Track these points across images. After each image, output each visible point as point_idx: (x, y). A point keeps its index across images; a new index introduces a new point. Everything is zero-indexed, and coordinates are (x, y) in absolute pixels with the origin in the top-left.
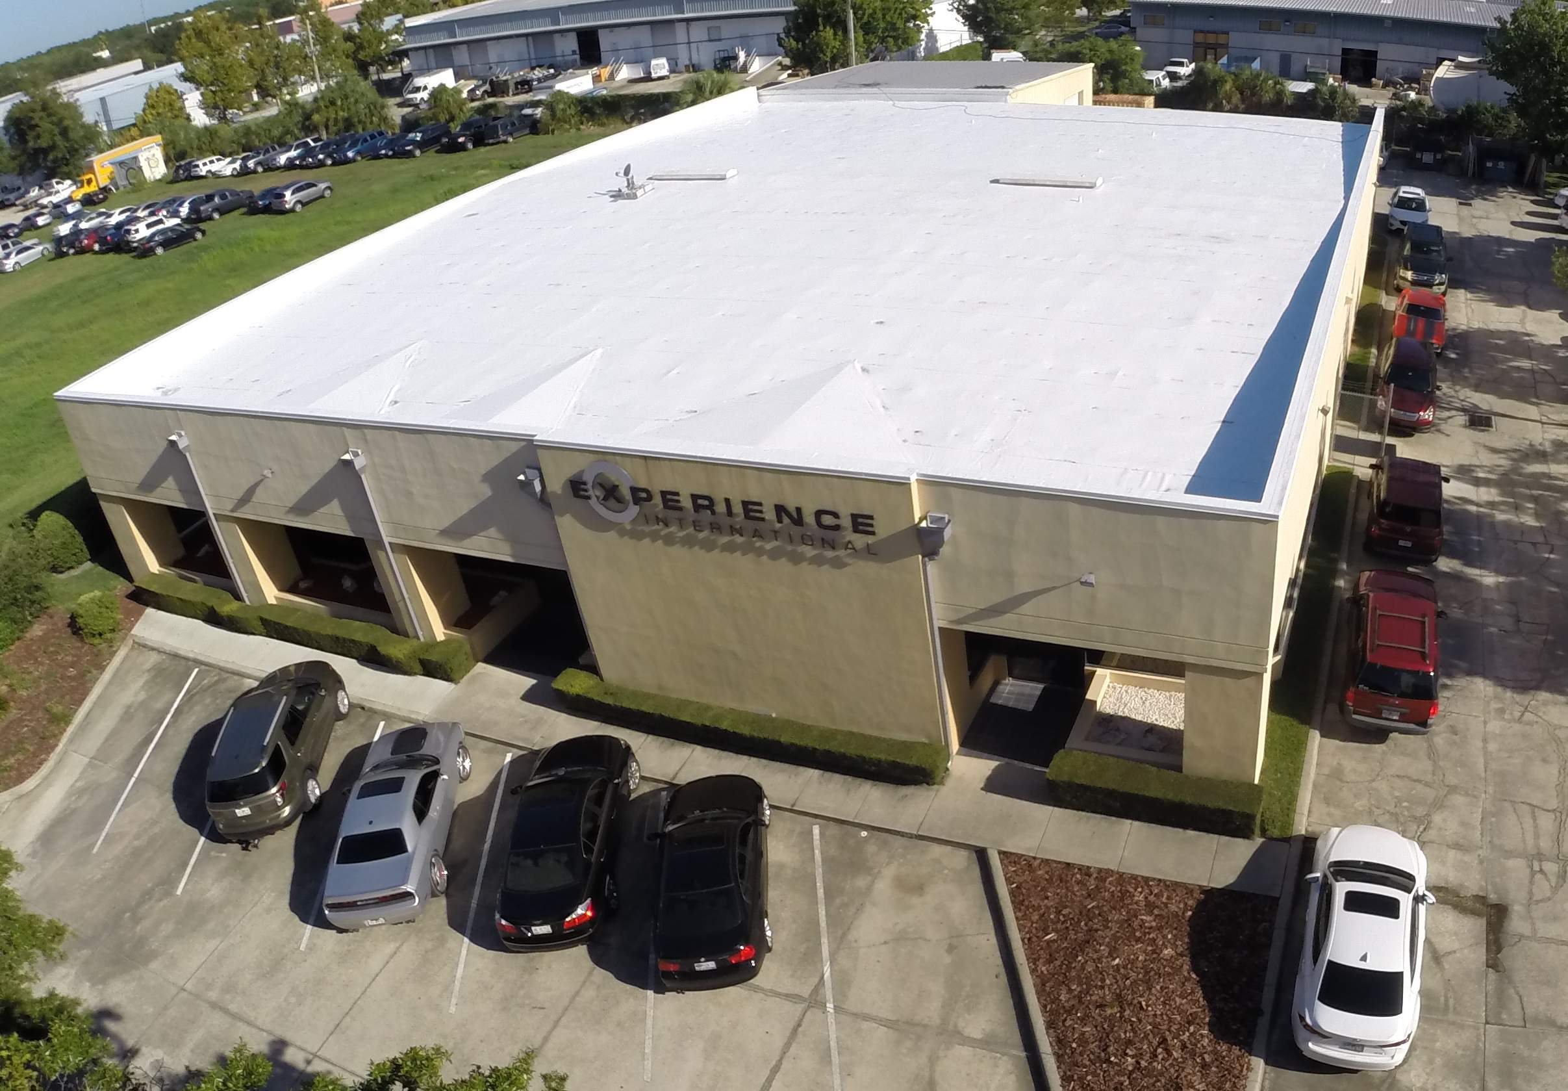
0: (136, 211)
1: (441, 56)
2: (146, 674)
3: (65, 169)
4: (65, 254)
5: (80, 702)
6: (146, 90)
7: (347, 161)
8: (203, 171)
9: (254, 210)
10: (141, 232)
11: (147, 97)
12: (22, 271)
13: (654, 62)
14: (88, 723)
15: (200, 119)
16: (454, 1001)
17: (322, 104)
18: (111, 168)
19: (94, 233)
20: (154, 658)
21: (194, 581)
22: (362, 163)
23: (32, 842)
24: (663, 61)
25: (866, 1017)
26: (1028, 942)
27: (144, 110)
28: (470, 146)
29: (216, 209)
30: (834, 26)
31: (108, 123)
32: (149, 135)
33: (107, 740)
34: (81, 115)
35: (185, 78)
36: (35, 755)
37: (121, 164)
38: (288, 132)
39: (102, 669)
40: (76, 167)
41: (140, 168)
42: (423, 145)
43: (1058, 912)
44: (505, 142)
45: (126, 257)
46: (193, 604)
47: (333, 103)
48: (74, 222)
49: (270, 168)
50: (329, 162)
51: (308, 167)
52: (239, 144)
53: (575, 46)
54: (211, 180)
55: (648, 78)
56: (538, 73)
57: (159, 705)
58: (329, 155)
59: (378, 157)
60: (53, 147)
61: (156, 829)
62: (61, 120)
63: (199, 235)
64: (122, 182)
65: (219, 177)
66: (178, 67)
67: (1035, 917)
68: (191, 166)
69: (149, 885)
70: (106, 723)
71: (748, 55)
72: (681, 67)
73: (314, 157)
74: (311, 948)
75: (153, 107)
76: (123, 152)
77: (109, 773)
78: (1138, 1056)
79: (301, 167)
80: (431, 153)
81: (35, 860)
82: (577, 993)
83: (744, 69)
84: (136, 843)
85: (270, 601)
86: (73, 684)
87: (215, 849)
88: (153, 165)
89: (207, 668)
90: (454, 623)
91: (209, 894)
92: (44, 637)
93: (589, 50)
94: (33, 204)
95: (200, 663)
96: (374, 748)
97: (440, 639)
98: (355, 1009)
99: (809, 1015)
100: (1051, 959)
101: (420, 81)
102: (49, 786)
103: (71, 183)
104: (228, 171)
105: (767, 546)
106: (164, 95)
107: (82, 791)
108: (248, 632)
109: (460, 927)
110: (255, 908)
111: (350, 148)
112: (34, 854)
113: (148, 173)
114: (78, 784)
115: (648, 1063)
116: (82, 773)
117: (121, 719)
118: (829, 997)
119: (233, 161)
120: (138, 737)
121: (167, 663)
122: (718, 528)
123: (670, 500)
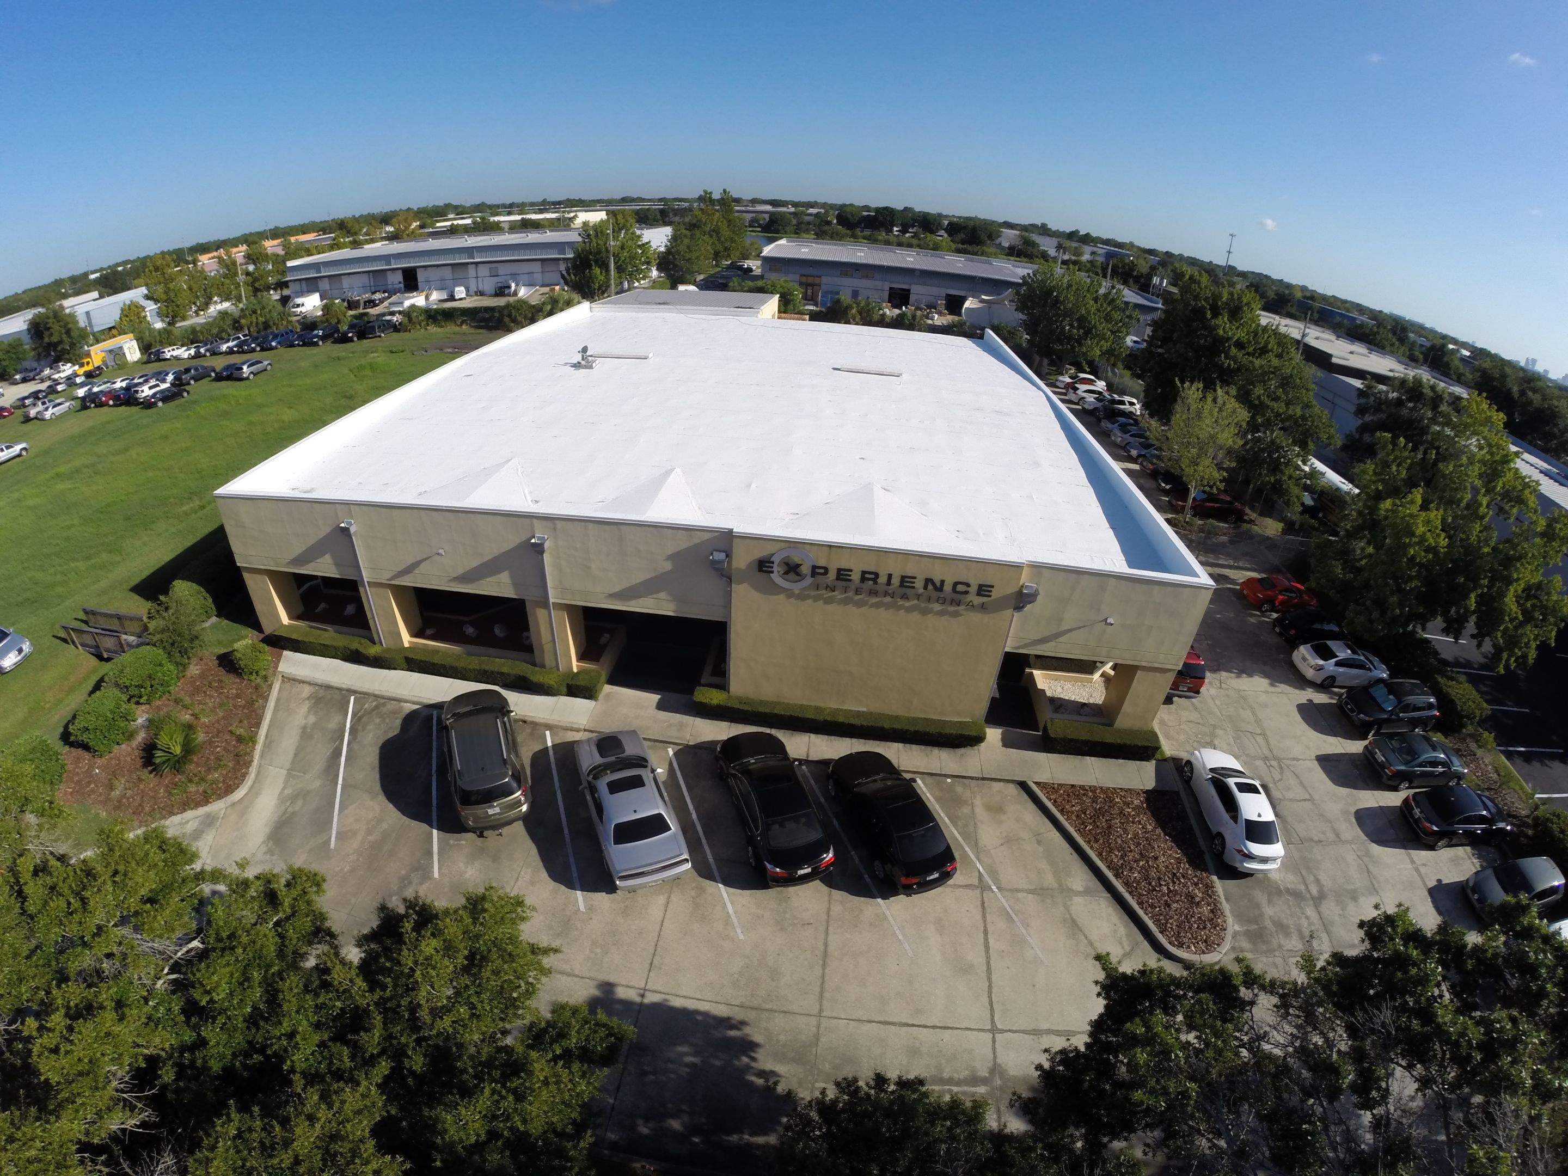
0: (133, 379)
1: (311, 285)
2: (307, 702)
3: (67, 356)
4: (89, 407)
5: (258, 725)
6: (122, 305)
7: (272, 348)
8: (168, 355)
9: (219, 378)
10: (146, 392)
11: (122, 310)
12: (57, 419)
13: (457, 289)
14: (270, 742)
15: (157, 323)
16: (739, 931)
17: (247, 312)
18: (103, 354)
19: (106, 394)
20: (307, 690)
21: (325, 630)
22: (281, 350)
23: (264, 842)
24: (462, 288)
25: (1018, 891)
26: (1079, 831)
27: (120, 318)
28: (355, 339)
29: (192, 378)
30: (600, 267)
31: (92, 327)
32: (125, 333)
33: (296, 755)
34: (77, 322)
35: (147, 297)
36: (235, 770)
37: (111, 351)
38: (223, 331)
39: (266, 699)
40: (74, 355)
41: (124, 354)
42: (324, 338)
43: (1085, 813)
44: (380, 336)
45: (135, 410)
46: (335, 648)
47: (254, 312)
48: (86, 389)
49: (215, 352)
50: (258, 349)
51: (243, 352)
52: (188, 339)
53: (401, 279)
54: (175, 362)
55: (452, 297)
56: (378, 296)
57: (333, 725)
58: (258, 345)
59: (292, 346)
60: (61, 342)
61: (385, 826)
62: (65, 326)
63: (185, 394)
64: (111, 363)
65: (179, 359)
66: (144, 290)
67: (1074, 818)
68: (158, 353)
69: (403, 872)
70: (289, 742)
71: (517, 285)
72: (472, 292)
73: (249, 345)
74: (591, 908)
75: (126, 315)
76: (111, 344)
77: (313, 781)
78: (1167, 885)
79: (238, 352)
80: (328, 342)
81: (274, 858)
82: (829, 910)
83: (515, 294)
84: (371, 838)
85: (406, 645)
86: (245, 711)
87: (452, 838)
88: (132, 352)
89: (362, 696)
90: (582, 657)
91: (467, 876)
92: (202, 675)
93: (411, 281)
94: (49, 378)
95: (355, 692)
96: (551, 752)
97: (575, 670)
98: (659, 949)
99: (985, 895)
100: (1097, 841)
101: (299, 301)
102: (257, 794)
103: (74, 365)
104: (186, 355)
105: (907, 604)
106: (133, 308)
107: (294, 798)
108: (389, 668)
109: (710, 877)
110: (519, 883)
111: (273, 340)
112: (270, 852)
113: (129, 357)
114: (286, 792)
115: (906, 945)
116: (286, 781)
117: (301, 737)
118: (990, 882)
119: (189, 349)
120: (326, 752)
121: (322, 693)
122: (874, 593)
123: (843, 575)
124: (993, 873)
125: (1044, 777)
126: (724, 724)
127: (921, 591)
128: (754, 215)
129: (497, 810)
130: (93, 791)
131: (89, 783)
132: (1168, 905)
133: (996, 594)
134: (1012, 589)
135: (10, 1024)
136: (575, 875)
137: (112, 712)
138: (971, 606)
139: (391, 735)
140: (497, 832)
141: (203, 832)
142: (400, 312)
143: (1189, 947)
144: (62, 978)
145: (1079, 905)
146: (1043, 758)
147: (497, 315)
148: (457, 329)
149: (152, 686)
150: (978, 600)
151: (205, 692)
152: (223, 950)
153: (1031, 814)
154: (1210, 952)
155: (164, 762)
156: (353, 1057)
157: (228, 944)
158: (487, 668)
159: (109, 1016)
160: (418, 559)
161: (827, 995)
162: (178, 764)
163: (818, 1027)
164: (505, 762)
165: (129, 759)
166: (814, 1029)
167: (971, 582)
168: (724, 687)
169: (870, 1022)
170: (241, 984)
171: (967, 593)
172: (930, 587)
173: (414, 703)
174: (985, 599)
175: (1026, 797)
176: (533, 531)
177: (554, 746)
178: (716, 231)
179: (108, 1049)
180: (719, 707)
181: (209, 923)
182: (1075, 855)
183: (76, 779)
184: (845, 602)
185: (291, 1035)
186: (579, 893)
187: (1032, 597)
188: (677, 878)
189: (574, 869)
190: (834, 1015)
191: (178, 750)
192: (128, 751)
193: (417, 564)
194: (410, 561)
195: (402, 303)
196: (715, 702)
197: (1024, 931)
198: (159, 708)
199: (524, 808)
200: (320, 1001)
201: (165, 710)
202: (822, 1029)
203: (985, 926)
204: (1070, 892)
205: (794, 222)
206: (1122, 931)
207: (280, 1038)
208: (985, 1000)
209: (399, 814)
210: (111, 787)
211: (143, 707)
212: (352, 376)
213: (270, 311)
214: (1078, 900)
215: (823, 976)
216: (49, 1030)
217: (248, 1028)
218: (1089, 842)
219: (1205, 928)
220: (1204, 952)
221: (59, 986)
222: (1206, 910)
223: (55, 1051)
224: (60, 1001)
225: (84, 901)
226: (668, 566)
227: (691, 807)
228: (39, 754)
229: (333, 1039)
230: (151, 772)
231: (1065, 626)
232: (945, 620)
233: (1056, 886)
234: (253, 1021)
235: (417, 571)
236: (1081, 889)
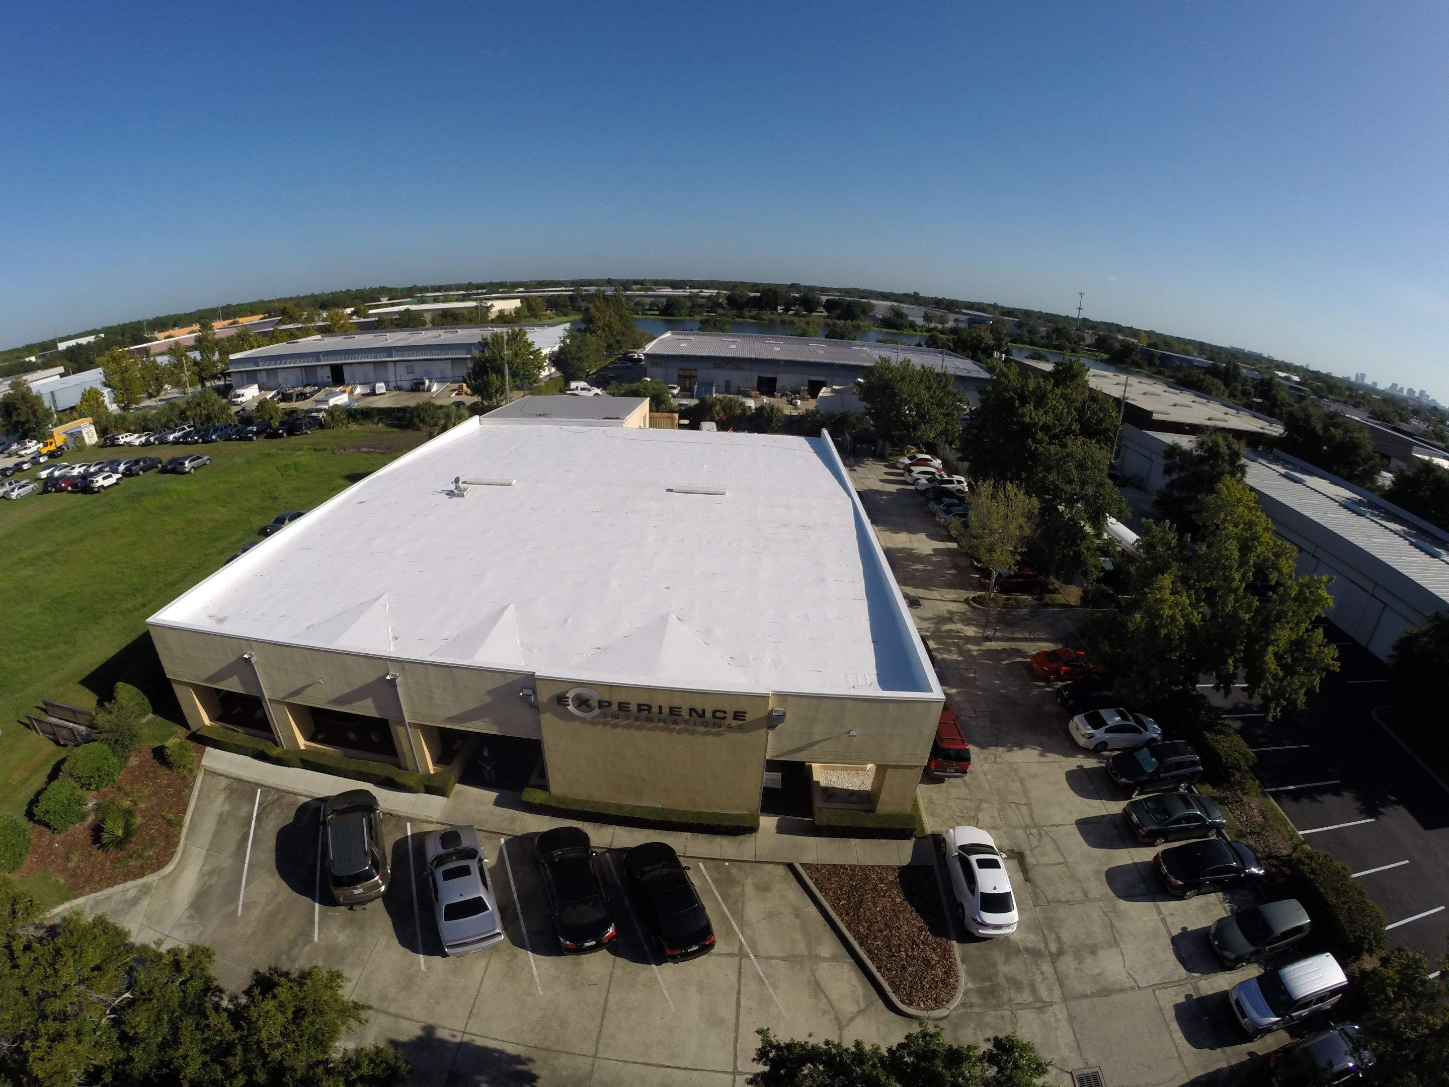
0: (90, 467)
1: (250, 378)
2: (223, 792)
3: (33, 434)
4: (50, 492)
5: (184, 811)
7: (212, 441)
8: (122, 441)
9: (164, 471)
10: (100, 482)
11: (83, 395)
12: (22, 499)
13: (378, 385)
14: (194, 826)
15: (113, 408)
16: (539, 988)
17: (192, 403)
18: (64, 436)
19: (63, 477)
20: (224, 782)
21: (238, 732)
22: (221, 443)
23: (187, 909)
24: (382, 384)
25: (772, 958)
26: (833, 906)
27: (81, 402)
28: (285, 435)
29: (141, 469)
30: (496, 373)
31: (56, 407)
32: (85, 417)
33: (214, 838)
34: (43, 403)
36: (166, 848)
37: (71, 433)
38: (171, 420)
39: (191, 789)
40: (39, 433)
41: (83, 438)
42: (256, 434)
43: (841, 890)
44: (306, 433)
45: (90, 497)
47: (199, 405)
48: (49, 471)
49: (163, 442)
50: (200, 441)
51: (186, 443)
52: (141, 426)
53: (329, 374)
54: (127, 448)
55: (373, 393)
56: (308, 390)
57: (243, 813)
58: (200, 437)
59: (230, 440)
60: (27, 421)
61: (279, 899)
62: (32, 406)
64: (71, 445)
65: (131, 446)
67: (831, 894)
68: (114, 438)
69: (292, 936)
70: (208, 826)
71: (430, 382)
72: (391, 387)
73: (192, 437)
74: (429, 968)
75: (87, 401)
76: (70, 426)
77: (226, 861)
78: (906, 951)
79: (183, 443)
80: (262, 438)
82: (612, 973)
83: (429, 389)
84: (268, 908)
85: (302, 747)
86: (175, 799)
87: (330, 911)
88: (91, 436)
89: (267, 789)
90: (437, 761)
91: (339, 940)
92: (140, 766)
93: (338, 377)
94: (16, 453)
95: (261, 786)
96: (410, 841)
97: (432, 772)
98: (478, 1001)
99: (743, 962)
100: (848, 914)
101: (240, 392)
102: (183, 869)
103: (39, 442)
104: (137, 442)
105: (678, 728)
106: (91, 393)
107: (211, 874)
108: (289, 766)
109: (522, 945)
110: (377, 947)
111: (214, 433)
112: (192, 917)
113: (87, 441)
114: (205, 868)
115: (671, 1003)
116: (205, 861)
117: (218, 823)
118: (749, 951)
119: (140, 437)
120: (237, 836)
121: (235, 785)
122: (649, 720)
123: (623, 707)
124: (753, 943)
125: (809, 859)
126: (547, 818)
127: (687, 717)
128: (653, 299)
129: (361, 891)
130: (53, 861)
131: (50, 855)
132: (904, 968)
133: (749, 717)
134: (762, 714)
135: (13, 1043)
136: (420, 941)
137: (68, 799)
138: (730, 728)
139: (287, 823)
140: (362, 907)
141: (140, 899)
142: (325, 410)
143: (918, 1004)
144: (43, 1017)
145: (824, 970)
146: (812, 842)
147: (408, 415)
148: (374, 426)
149: (99, 777)
150: (735, 723)
151: (142, 782)
152: (145, 1000)
153: (793, 892)
154: (938, 1008)
155: (110, 843)
156: (223, 1072)
157: (147, 997)
158: (363, 770)
159: (72, 1040)
160: (305, 684)
161: (602, 1041)
162: (120, 843)
163: (593, 1065)
164: (366, 853)
165: (81, 836)
166: (590, 1067)
167: (727, 710)
168: (545, 787)
169: (634, 1063)
170: (155, 1023)
171: (724, 718)
172: (694, 714)
173: (307, 796)
174: (741, 722)
175: (792, 877)
176: (388, 670)
177: (412, 835)
178: (609, 326)
179: (72, 1059)
180: (541, 805)
181: (136, 982)
182: (828, 927)
183: (40, 851)
184: (628, 727)
185: (185, 1057)
186: (421, 956)
187: (781, 718)
188: (495, 947)
189: (419, 936)
190: (606, 1056)
191: (120, 833)
192: (80, 829)
193: (303, 689)
194: (299, 686)
195: (327, 401)
196: (538, 801)
197: (772, 992)
198: (105, 795)
199: (383, 889)
200: (206, 1035)
201: (111, 796)
202: (596, 1067)
203: (739, 988)
204: (819, 958)
205: (689, 304)
206: (860, 991)
207: (178, 1059)
208: (731, 1047)
209: (290, 890)
210: (68, 859)
211: (93, 793)
212: (279, 474)
213: (213, 405)
214: (824, 965)
215: (601, 1025)
216: (38, 1047)
217: (159, 1051)
218: (840, 915)
219: (936, 987)
220: (932, 1009)
221: (42, 1022)
222: (940, 972)
223: (42, 1059)
224: (43, 1031)
225: (56, 971)
226: (488, 699)
227: (513, 888)
228: (10, 832)
229: (213, 1061)
230: (99, 849)
231: (816, 738)
232: (710, 738)
233: (806, 953)
234: (162, 1046)
235: (304, 693)
236: (828, 956)
